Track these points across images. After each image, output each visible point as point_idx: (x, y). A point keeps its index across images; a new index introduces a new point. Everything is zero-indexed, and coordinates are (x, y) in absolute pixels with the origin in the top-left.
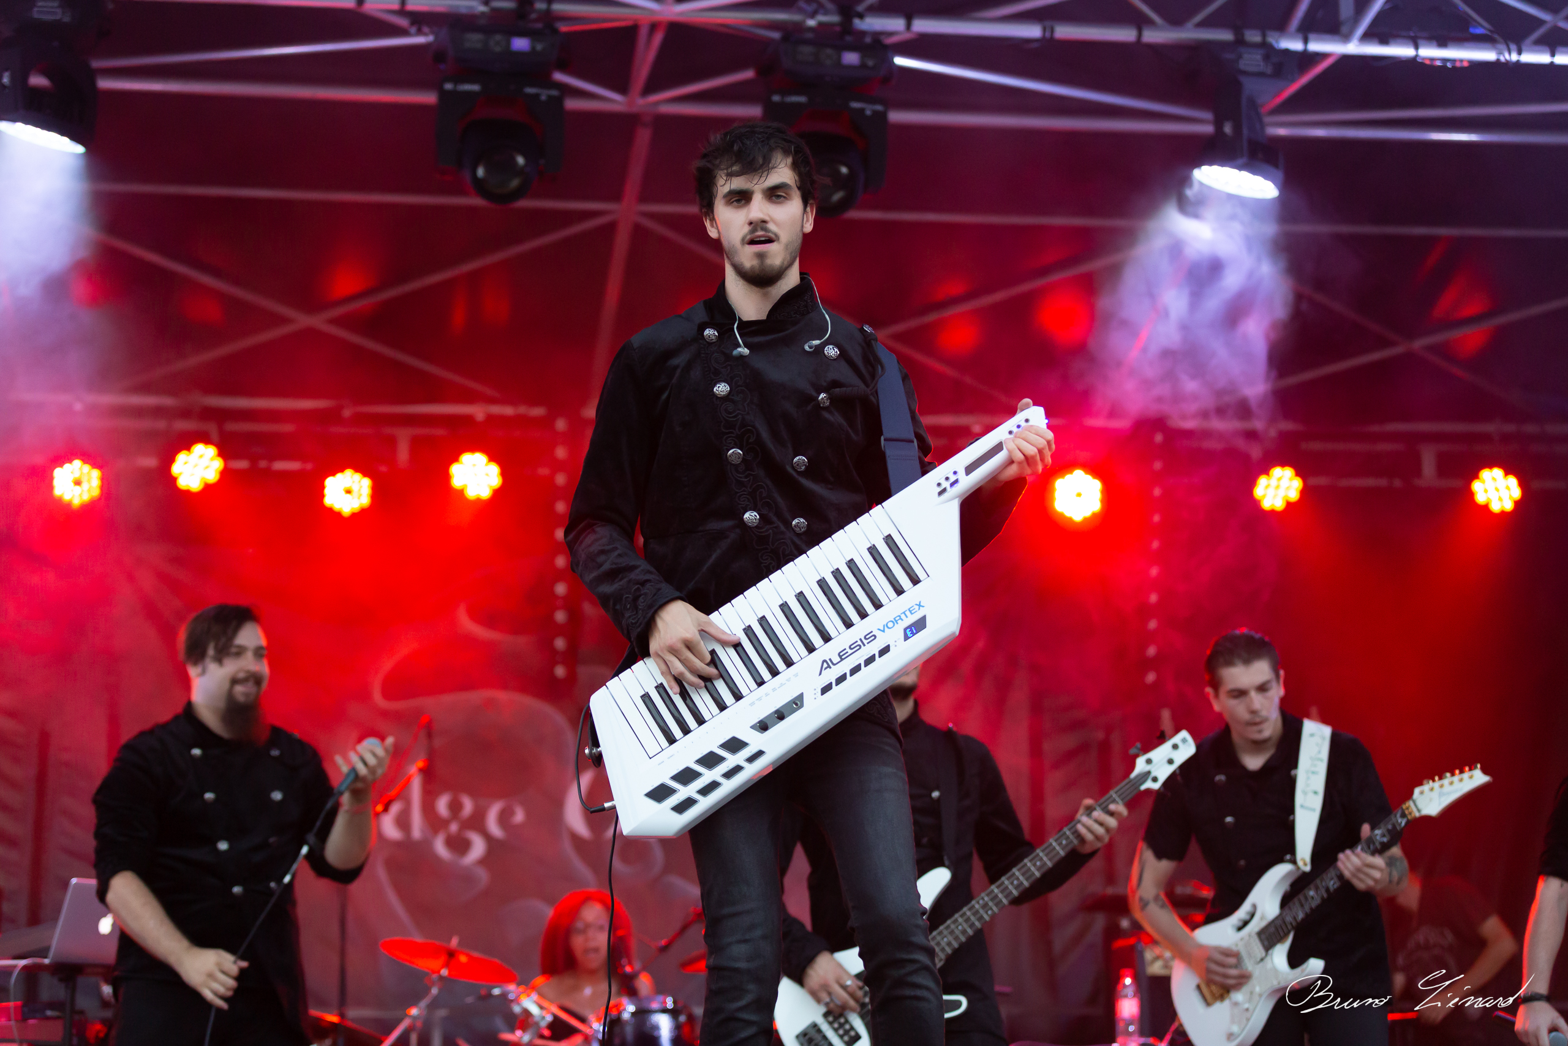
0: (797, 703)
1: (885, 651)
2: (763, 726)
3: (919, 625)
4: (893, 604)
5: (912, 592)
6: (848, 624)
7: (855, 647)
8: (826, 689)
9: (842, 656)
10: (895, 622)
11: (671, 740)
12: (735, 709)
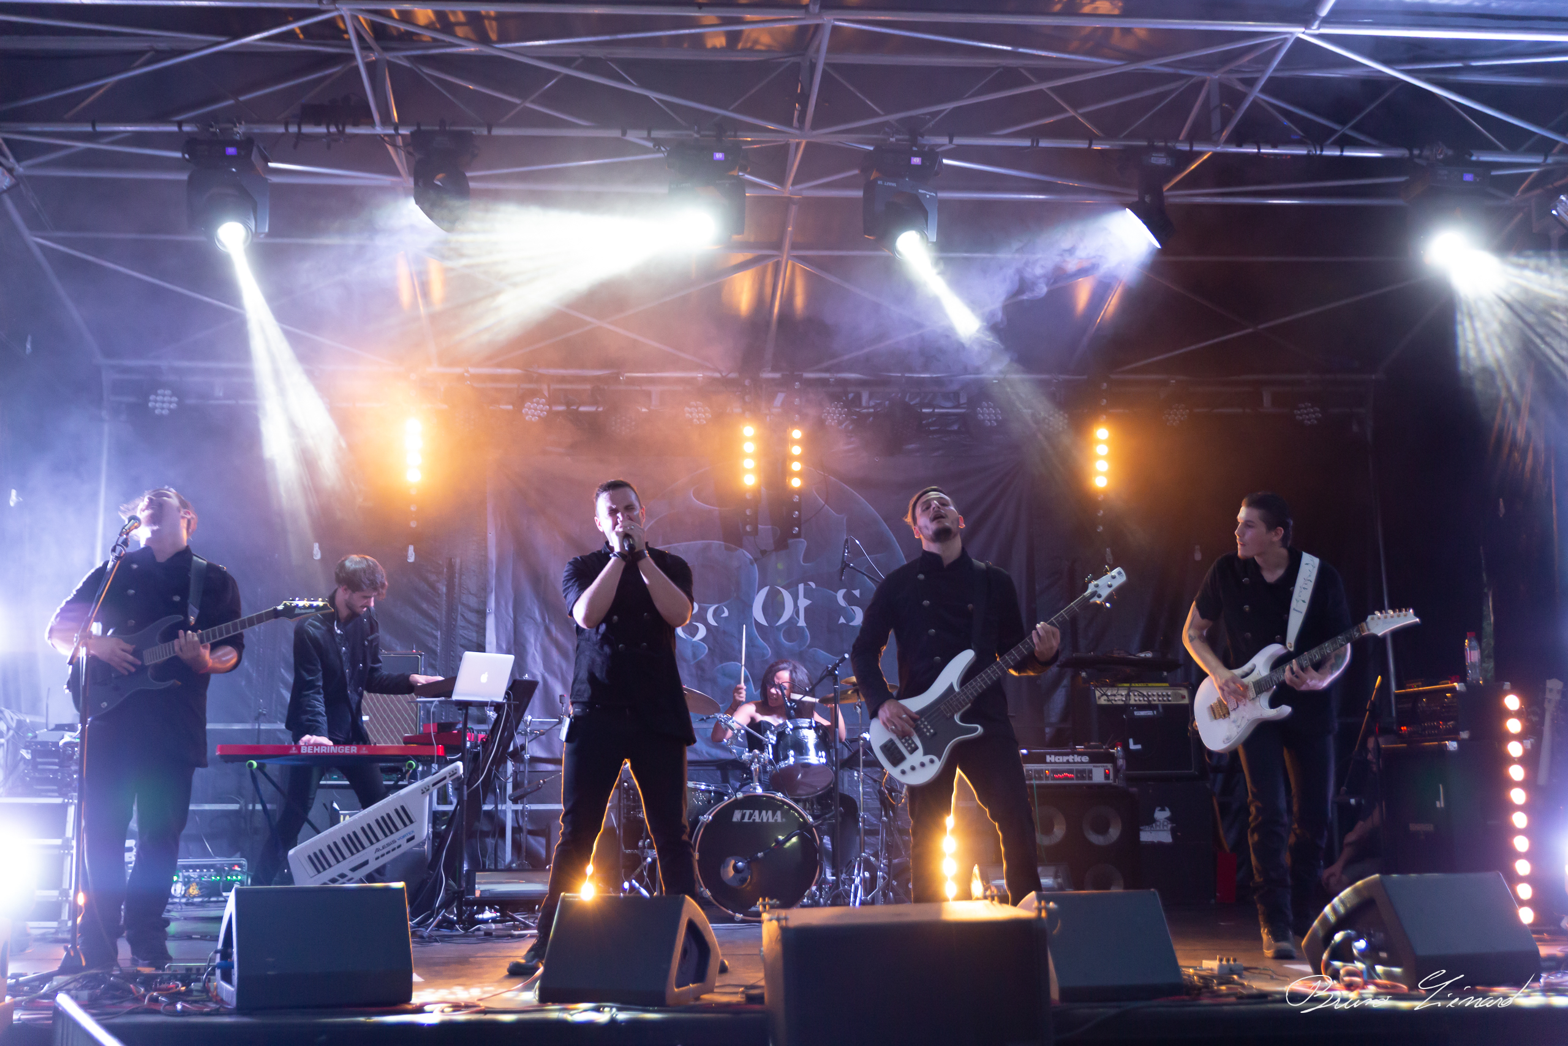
0: (366, 863)
1: (399, 846)
2: (354, 869)
3: (412, 838)
4: (404, 831)
5: (410, 828)
6: (386, 836)
7: (388, 845)
8: (377, 858)
9: (383, 848)
10: (404, 837)
11: (319, 872)
12: (343, 863)
